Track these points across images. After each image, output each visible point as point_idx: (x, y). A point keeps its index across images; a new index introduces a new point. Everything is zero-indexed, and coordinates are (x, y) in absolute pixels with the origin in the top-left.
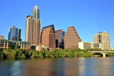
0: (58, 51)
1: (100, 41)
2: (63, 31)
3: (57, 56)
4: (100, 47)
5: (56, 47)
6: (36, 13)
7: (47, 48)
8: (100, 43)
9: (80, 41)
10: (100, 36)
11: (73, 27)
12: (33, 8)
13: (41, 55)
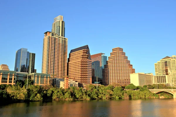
0: (96, 88)
1: (167, 71)
2: (104, 56)
3: (95, 96)
4: (167, 82)
5: (93, 82)
6: (60, 26)
7: (77, 83)
8: (167, 74)
9: (133, 71)
10: (166, 62)
11: (121, 49)
12: (55, 20)
13: (68, 96)
